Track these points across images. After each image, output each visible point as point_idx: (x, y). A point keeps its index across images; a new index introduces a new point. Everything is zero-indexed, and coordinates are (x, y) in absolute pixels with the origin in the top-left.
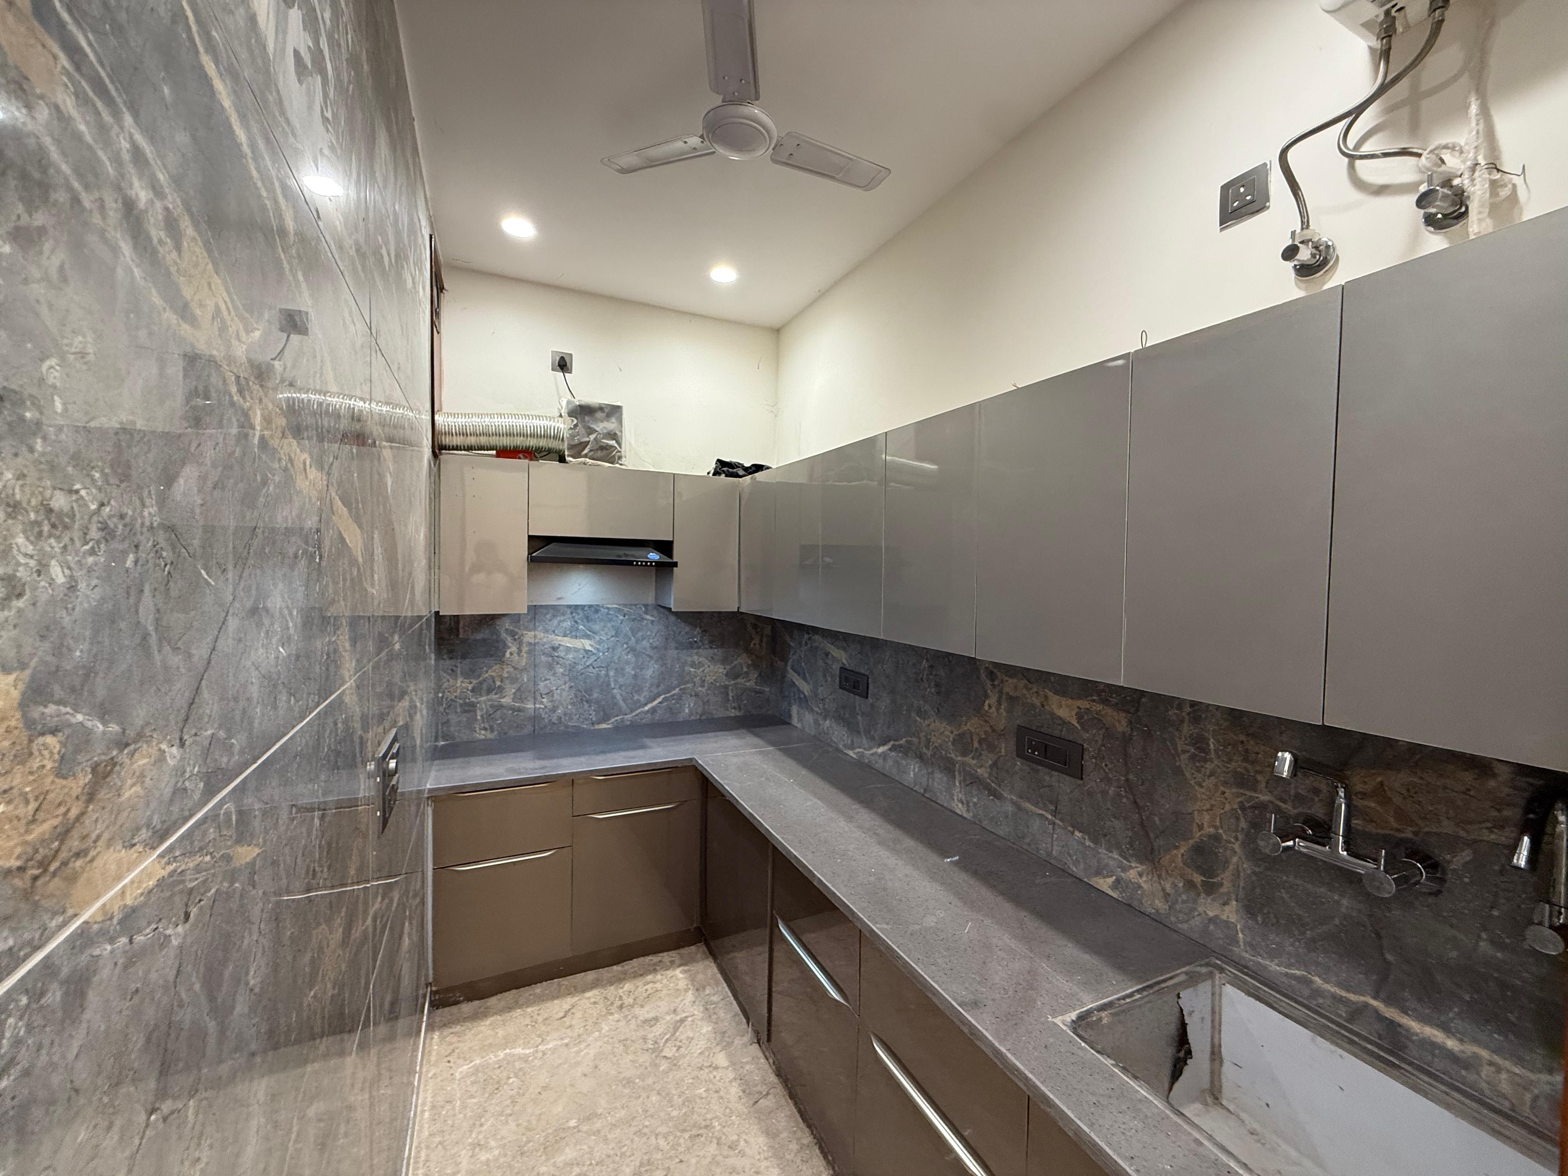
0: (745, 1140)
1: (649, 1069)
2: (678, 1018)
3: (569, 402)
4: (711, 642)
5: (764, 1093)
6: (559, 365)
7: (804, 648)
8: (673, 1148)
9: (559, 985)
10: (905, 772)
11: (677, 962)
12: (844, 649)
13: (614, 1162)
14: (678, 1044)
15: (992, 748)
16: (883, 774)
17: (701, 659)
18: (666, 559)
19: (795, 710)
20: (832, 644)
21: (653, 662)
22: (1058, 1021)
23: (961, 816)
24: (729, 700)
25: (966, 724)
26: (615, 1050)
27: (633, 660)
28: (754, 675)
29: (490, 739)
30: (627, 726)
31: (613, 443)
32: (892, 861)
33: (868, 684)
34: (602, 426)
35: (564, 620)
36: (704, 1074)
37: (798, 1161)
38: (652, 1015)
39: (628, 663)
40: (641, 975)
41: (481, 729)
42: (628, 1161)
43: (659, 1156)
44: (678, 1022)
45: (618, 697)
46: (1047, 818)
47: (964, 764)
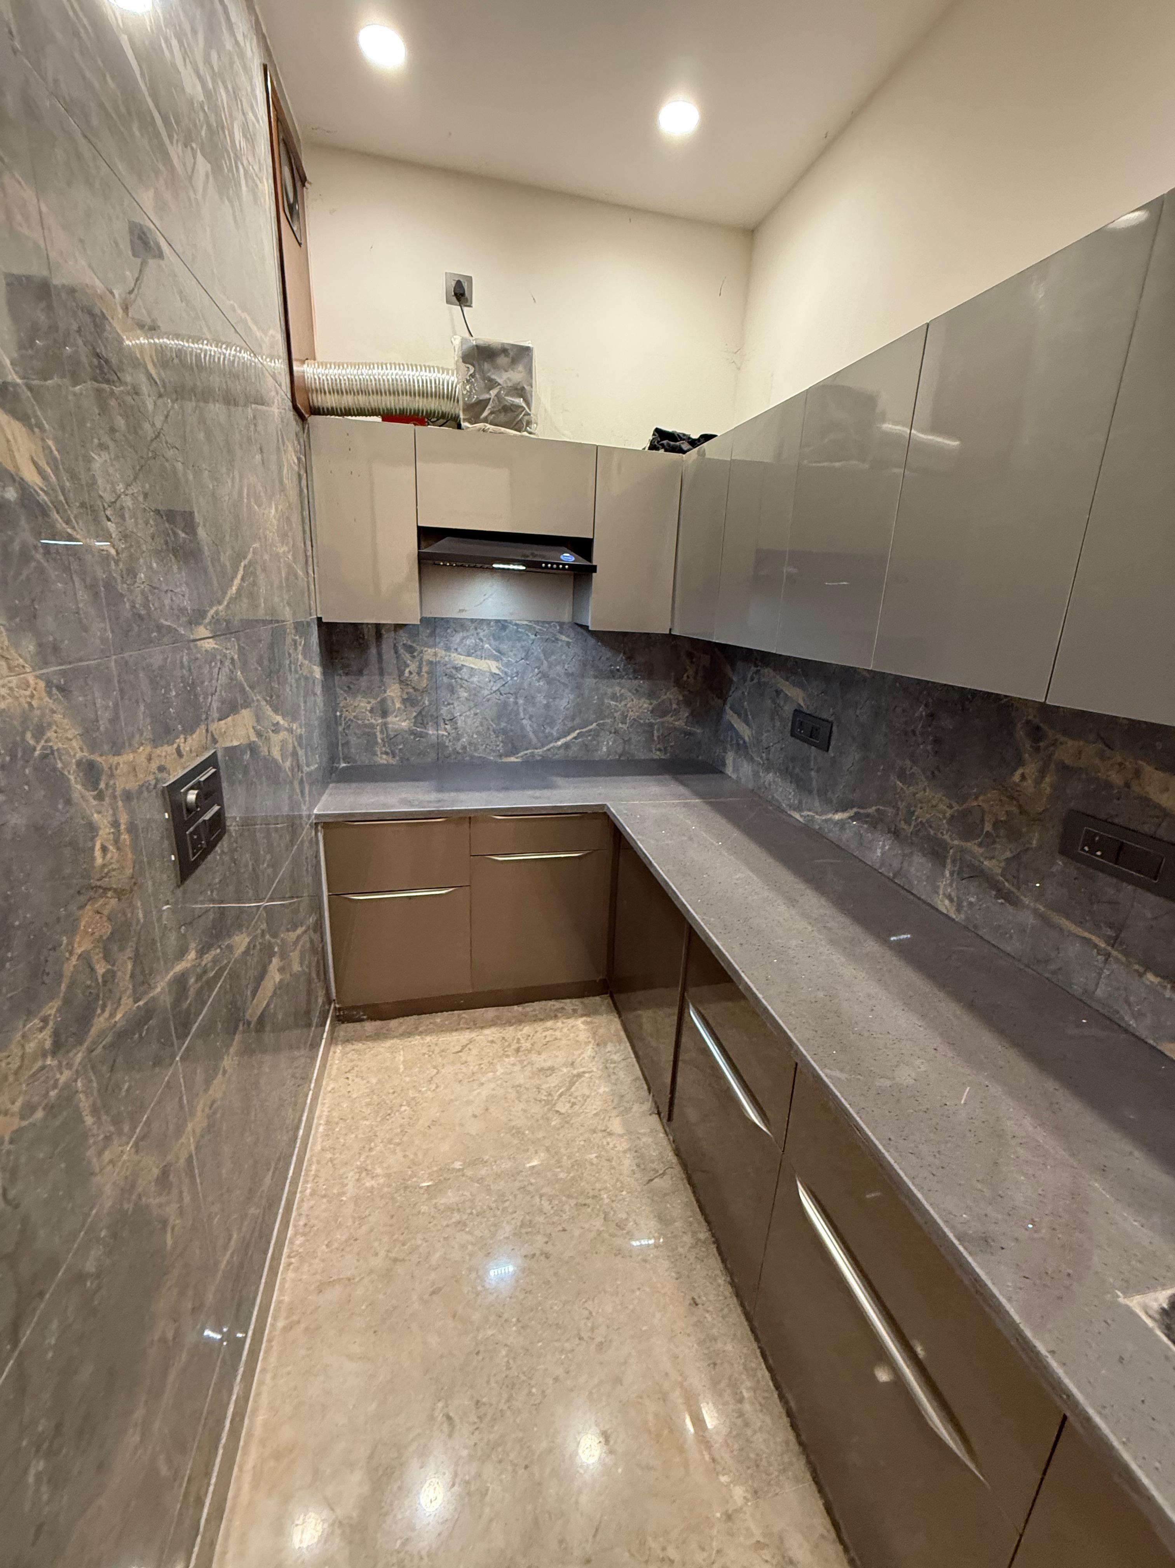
0: (635, 1220)
1: (541, 1122)
2: (575, 1072)
3: (463, 341)
4: (635, 671)
5: (661, 1172)
6: (456, 294)
7: (748, 683)
8: (556, 1214)
9: (460, 1017)
10: (870, 849)
11: (580, 1012)
12: (802, 687)
13: (495, 1216)
14: (573, 1100)
15: (1014, 835)
16: (838, 846)
17: (623, 691)
18: (583, 562)
19: (730, 758)
20: (787, 680)
21: (567, 691)
22: (1135, 1303)
23: (946, 916)
24: (653, 740)
25: (977, 798)
26: (508, 1096)
27: (546, 687)
28: (685, 713)
29: (392, 765)
30: (537, 761)
31: (520, 401)
32: (849, 971)
33: (831, 732)
34: (506, 377)
35: (468, 637)
36: (597, 1138)
37: (692, 1259)
38: (549, 1064)
39: (539, 691)
40: (541, 1020)
41: (382, 753)
42: (509, 1218)
43: (541, 1219)
44: (574, 1076)
45: (528, 729)
46: (1096, 946)
47: (963, 850)
